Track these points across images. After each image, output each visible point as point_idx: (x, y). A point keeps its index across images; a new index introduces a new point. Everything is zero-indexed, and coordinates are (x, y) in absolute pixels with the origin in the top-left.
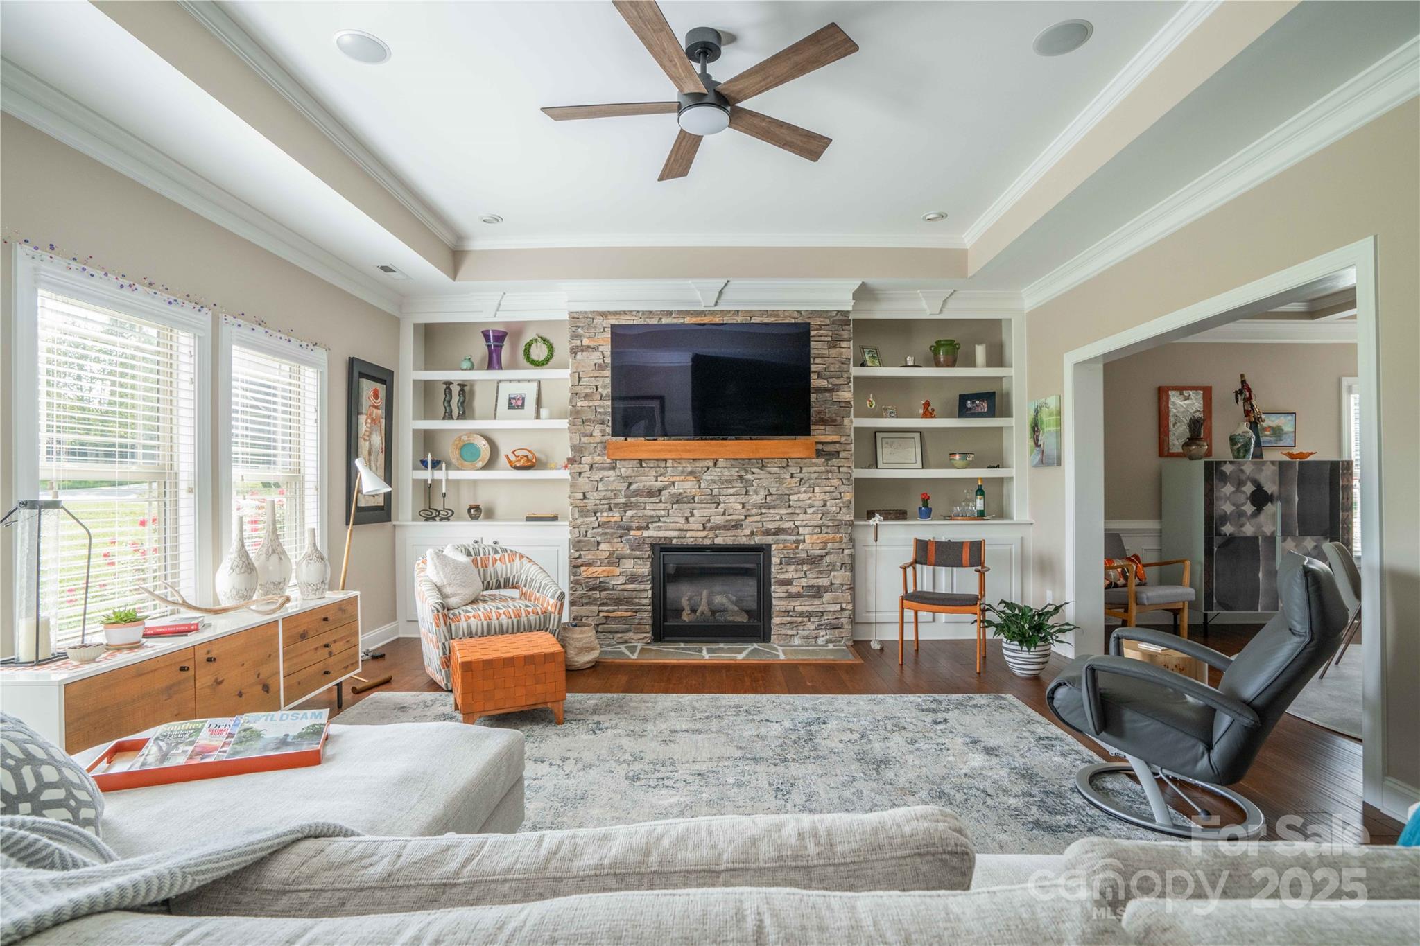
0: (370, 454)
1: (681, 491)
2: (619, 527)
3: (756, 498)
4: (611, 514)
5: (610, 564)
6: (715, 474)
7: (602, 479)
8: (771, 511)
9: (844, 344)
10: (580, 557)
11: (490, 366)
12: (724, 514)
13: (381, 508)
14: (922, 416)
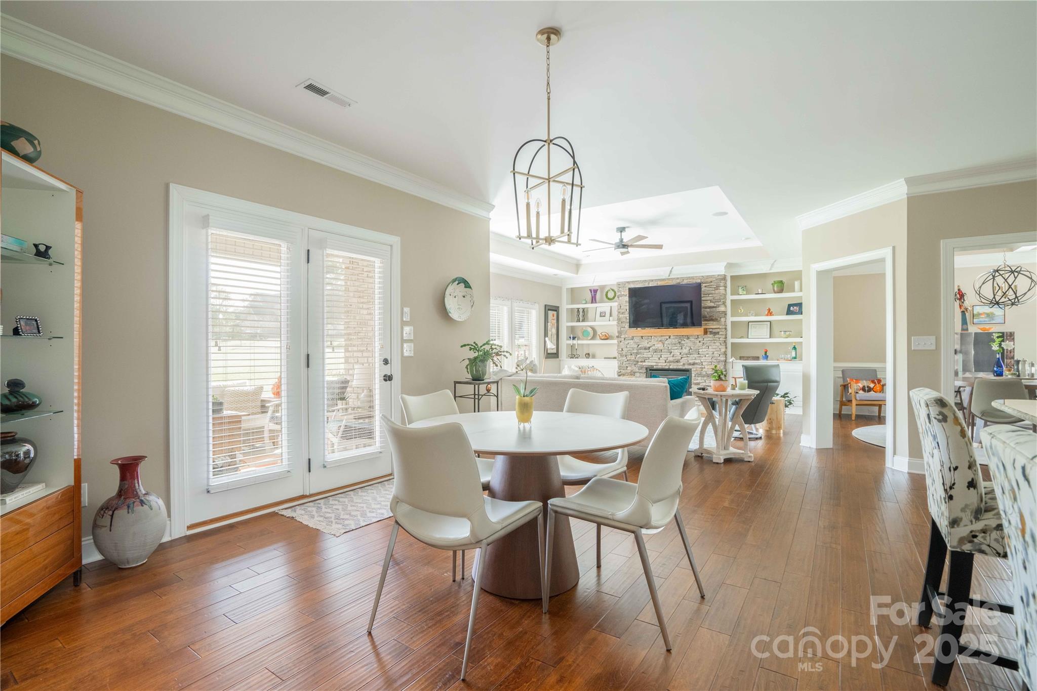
0: (551, 335)
1: (657, 348)
2: (634, 361)
3: (685, 351)
4: (631, 356)
5: (631, 375)
6: (669, 341)
7: (628, 343)
8: (691, 356)
9: (721, 288)
10: (620, 372)
11: (592, 302)
12: (673, 357)
13: (556, 354)
14: (767, 315)
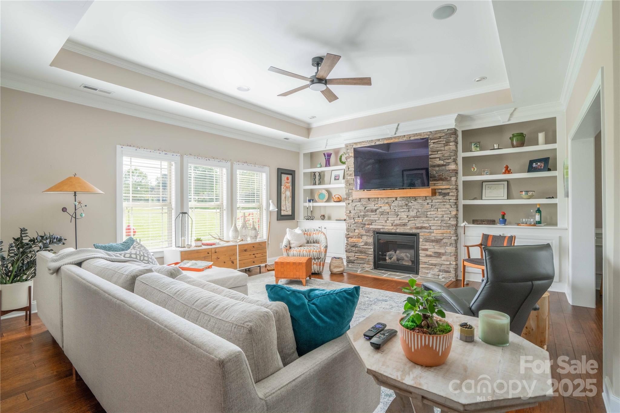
1: (383, 210)
2: (361, 224)
3: (412, 214)
4: (359, 219)
5: (359, 238)
6: (396, 203)
7: (356, 206)
8: (419, 219)
9: (451, 144)
10: (348, 234)
11: (326, 166)
12: (400, 220)
14: (505, 173)
